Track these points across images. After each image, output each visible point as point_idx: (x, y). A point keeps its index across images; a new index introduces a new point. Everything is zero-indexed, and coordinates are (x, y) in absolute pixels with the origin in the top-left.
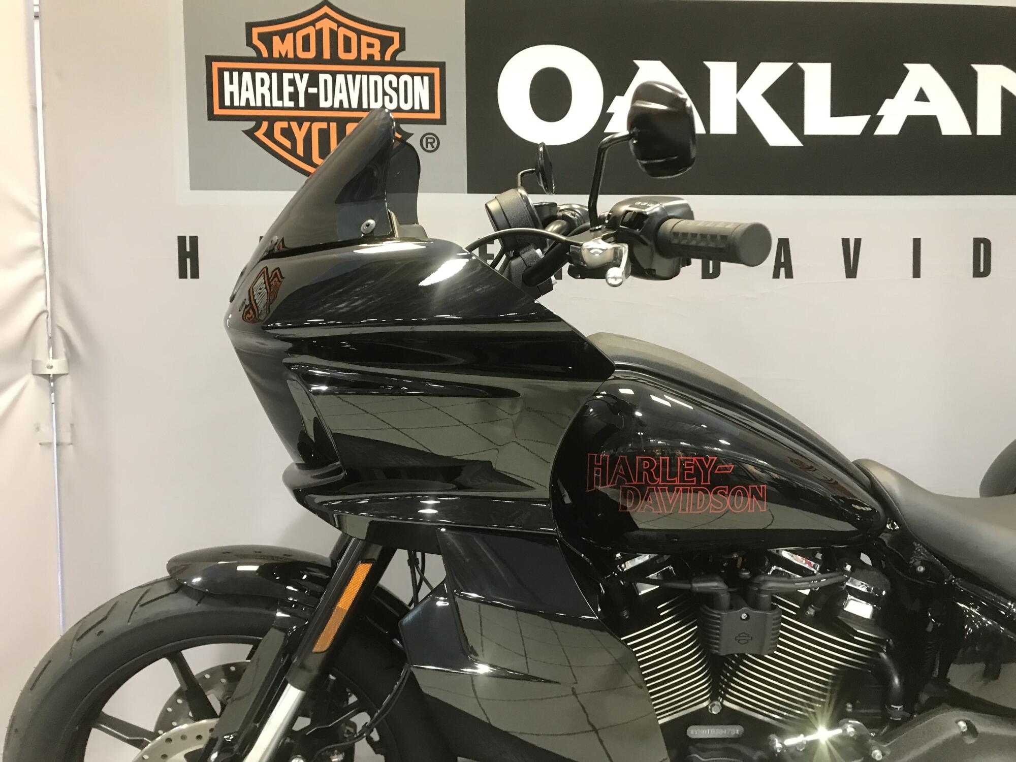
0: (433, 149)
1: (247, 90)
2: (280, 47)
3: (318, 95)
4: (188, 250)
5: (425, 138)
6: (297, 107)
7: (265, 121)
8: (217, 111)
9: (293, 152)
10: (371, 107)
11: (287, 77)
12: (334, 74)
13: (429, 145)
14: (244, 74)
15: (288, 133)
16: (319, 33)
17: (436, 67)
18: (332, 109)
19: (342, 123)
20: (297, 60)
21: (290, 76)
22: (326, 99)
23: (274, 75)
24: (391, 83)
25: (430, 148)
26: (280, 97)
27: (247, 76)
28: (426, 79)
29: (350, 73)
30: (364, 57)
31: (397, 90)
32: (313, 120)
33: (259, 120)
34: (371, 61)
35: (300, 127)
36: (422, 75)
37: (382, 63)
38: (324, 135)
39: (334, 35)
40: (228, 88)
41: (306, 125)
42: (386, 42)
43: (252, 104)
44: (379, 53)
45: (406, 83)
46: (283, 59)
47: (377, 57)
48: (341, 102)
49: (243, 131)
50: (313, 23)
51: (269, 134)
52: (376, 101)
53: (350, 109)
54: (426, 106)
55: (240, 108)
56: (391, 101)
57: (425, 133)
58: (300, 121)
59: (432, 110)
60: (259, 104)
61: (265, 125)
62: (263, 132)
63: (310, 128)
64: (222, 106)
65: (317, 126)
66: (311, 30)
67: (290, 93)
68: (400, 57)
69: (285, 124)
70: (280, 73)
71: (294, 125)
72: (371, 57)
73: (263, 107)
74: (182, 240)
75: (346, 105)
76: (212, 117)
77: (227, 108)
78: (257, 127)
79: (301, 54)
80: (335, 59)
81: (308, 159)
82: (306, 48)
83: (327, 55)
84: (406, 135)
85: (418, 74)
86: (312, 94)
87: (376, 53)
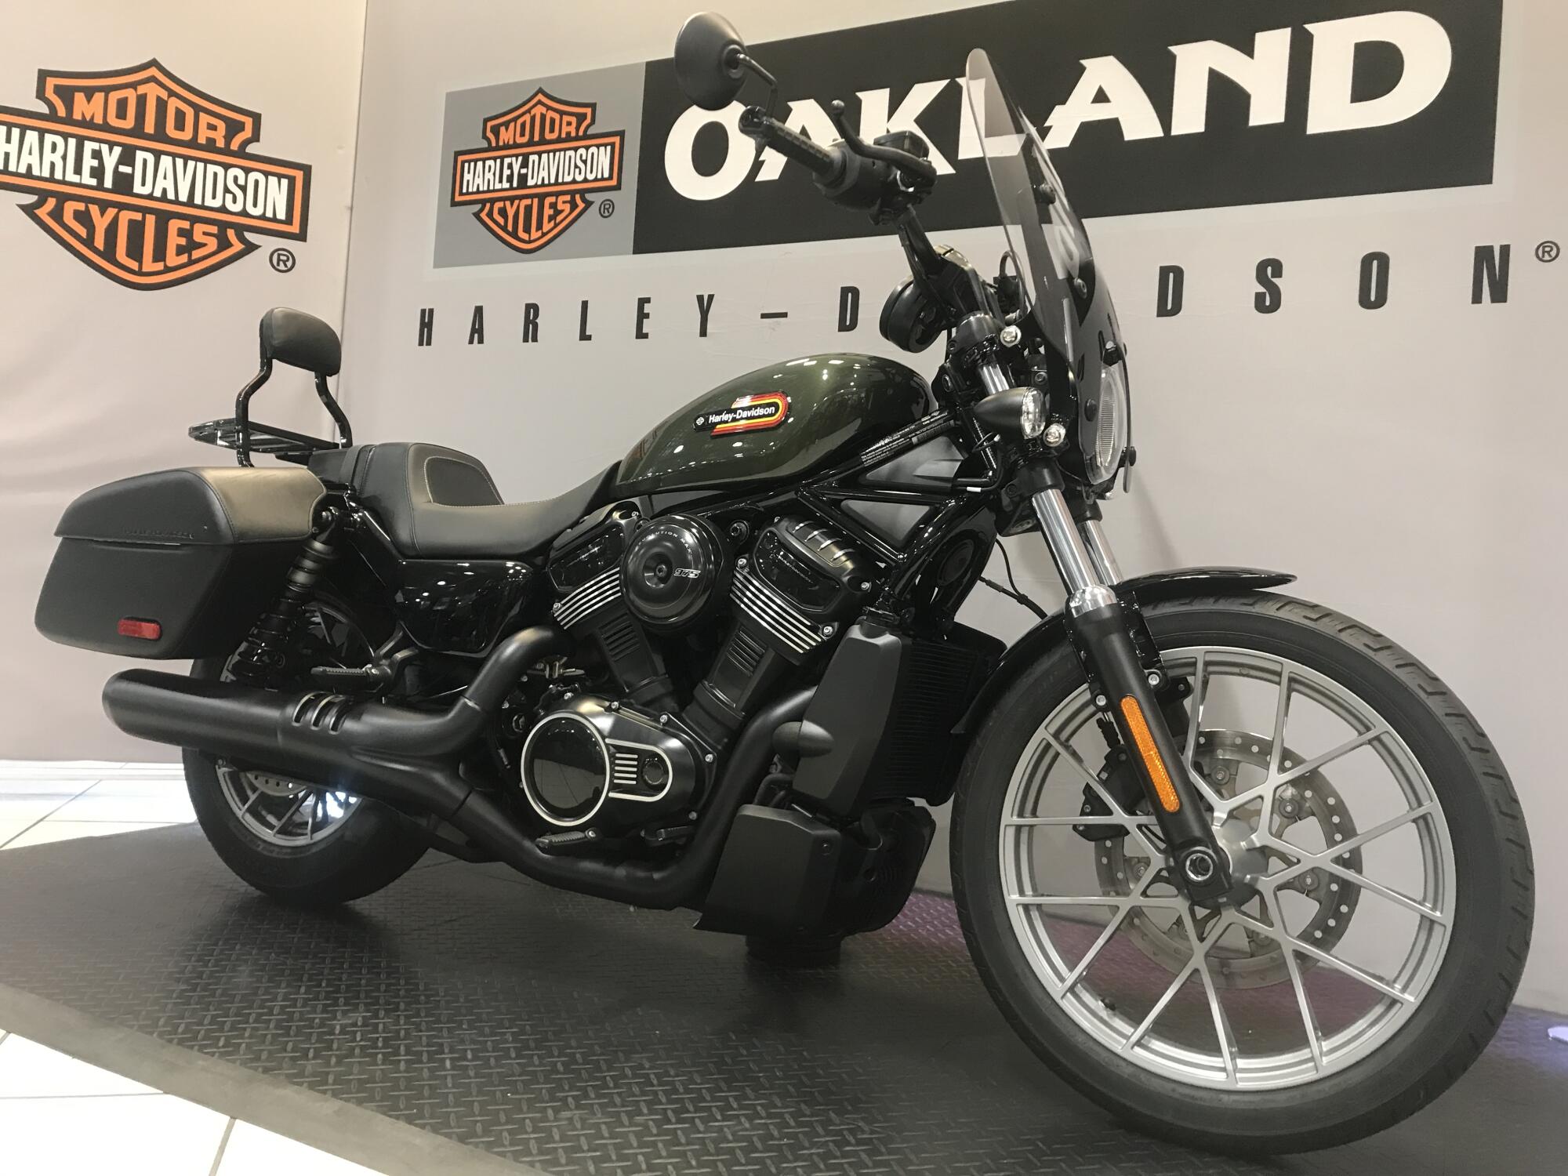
0: (608, 214)
1: (479, 177)
2: (505, 136)
3: (526, 175)
4: (426, 320)
5: (603, 207)
6: (512, 188)
7: (489, 202)
8: (458, 198)
9: (504, 228)
10: (566, 180)
11: (507, 161)
12: (540, 154)
13: (606, 211)
14: (478, 163)
15: (503, 212)
16: (533, 119)
17: (617, 136)
18: (536, 186)
19: (542, 197)
20: (515, 145)
21: (509, 160)
22: (532, 178)
24: (581, 156)
25: (606, 214)
26: (501, 181)
27: (480, 164)
28: (609, 148)
29: (551, 151)
30: (563, 135)
31: (585, 162)
32: (521, 198)
33: (483, 202)
34: (569, 138)
35: (512, 205)
36: (605, 145)
37: (577, 138)
39: (543, 117)
40: (467, 177)
41: (517, 202)
42: (581, 119)
43: (481, 189)
44: (575, 131)
45: (593, 154)
46: (506, 146)
47: (573, 134)
48: (543, 179)
49: (474, 214)
50: (529, 111)
52: (569, 174)
53: (550, 185)
54: (606, 175)
55: (472, 193)
56: (580, 173)
57: (603, 200)
58: (513, 200)
59: (611, 177)
60: (486, 189)
61: (488, 207)
62: (487, 213)
63: (518, 207)
64: (461, 192)
65: (524, 203)
66: (527, 118)
67: (508, 176)
68: (589, 132)
69: (501, 204)
71: (508, 204)
72: (569, 133)
73: (489, 191)
74: (422, 314)
75: (546, 182)
76: (454, 204)
77: (464, 194)
78: (482, 210)
79: (519, 140)
80: (542, 140)
81: (514, 235)
82: (522, 134)
83: (536, 138)
84: (588, 204)
85: (602, 145)
86: (523, 175)
87: (573, 128)
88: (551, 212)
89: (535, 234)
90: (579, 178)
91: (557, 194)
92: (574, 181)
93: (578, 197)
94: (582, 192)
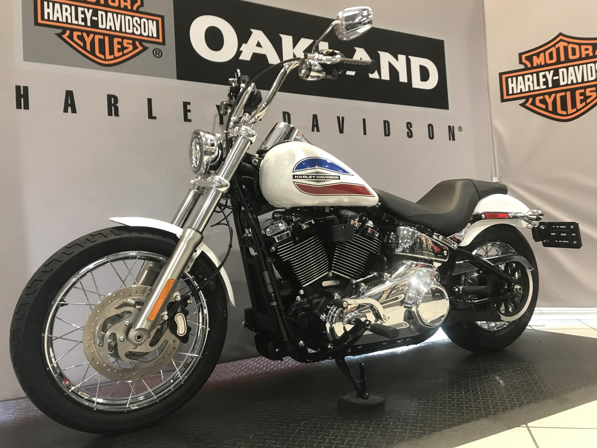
0: (159, 56)
1: (57, 12)
3: (98, 21)
4: (22, 93)
5: (155, 52)
6: (86, 25)
7: (68, 30)
8: (40, 21)
9: (84, 48)
10: (127, 31)
13: (157, 54)
14: (56, 4)
15: (81, 38)
17: (160, 17)
18: (105, 29)
19: (111, 37)
20: (86, 2)
21: (82, 9)
22: (102, 24)
23: (73, 8)
24: (137, 21)
26: (77, 19)
28: (155, 22)
29: (115, 13)
30: (122, 6)
31: (140, 25)
32: (95, 33)
33: (65, 30)
34: (126, 8)
35: (88, 36)
36: (153, 20)
37: (132, 10)
38: (102, 42)
40: (46, 10)
41: (91, 36)
43: (60, 20)
44: (130, 6)
45: (144, 23)
47: (129, 7)
48: (111, 27)
51: (71, 37)
52: (129, 29)
53: (115, 31)
54: (155, 35)
55: (53, 21)
56: (137, 30)
57: (154, 48)
58: (88, 33)
59: (158, 37)
60: (64, 21)
61: (68, 32)
62: (67, 36)
64: (43, 18)
65: (97, 37)
67: (82, 18)
68: (141, 9)
69: (80, 34)
70: (76, 7)
71: (85, 35)
72: (126, 7)
73: (67, 23)
74: (18, 88)
75: (113, 29)
76: (36, 23)
77: (46, 20)
78: (64, 33)
80: (106, 5)
81: (93, 53)
83: (102, 2)
84: (145, 49)
85: (150, 19)
86: (94, 20)
87: (128, 5)
88: (120, 46)
89: (108, 57)
90: (138, 33)
91: (123, 38)
92: (133, 33)
93: (137, 43)
94: (141, 41)
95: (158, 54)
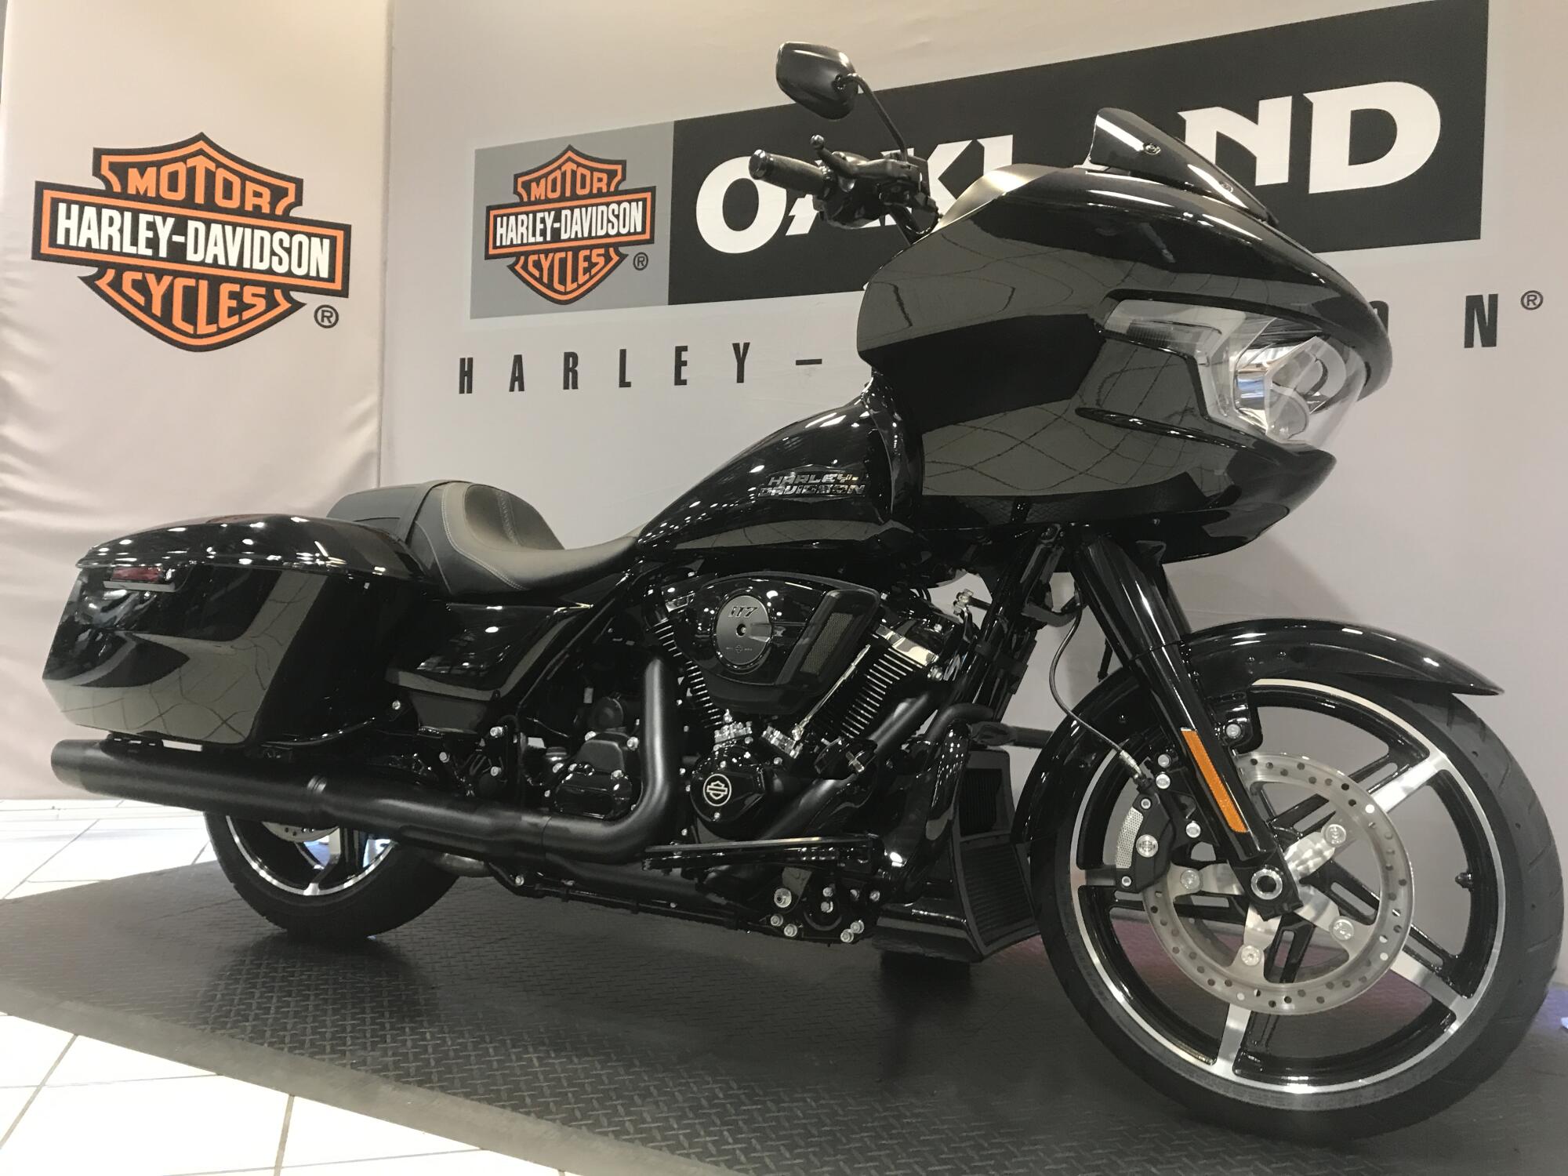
0: (643, 267)
1: (512, 231)
2: (537, 191)
3: (559, 229)
4: (466, 369)
5: (637, 260)
6: (545, 241)
7: (523, 255)
8: (492, 252)
9: (540, 280)
10: (599, 234)
11: (540, 215)
12: (572, 209)
13: (640, 264)
14: (510, 218)
15: (538, 265)
16: (564, 175)
17: (648, 191)
18: (570, 240)
19: (576, 251)
20: (548, 201)
21: (542, 215)
22: (566, 232)
23: (531, 216)
24: (613, 211)
26: (534, 235)
28: (640, 203)
29: (583, 206)
30: (595, 191)
31: (617, 217)
32: (555, 251)
33: (518, 255)
34: (600, 194)
35: (546, 258)
36: (637, 201)
37: (609, 194)
39: (574, 173)
40: (500, 231)
41: (551, 255)
42: (612, 175)
43: (515, 242)
44: (606, 187)
45: (625, 209)
46: (538, 202)
47: (605, 190)
48: (576, 233)
49: (509, 266)
50: (559, 167)
51: (525, 267)
52: (602, 228)
53: (583, 238)
54: (639, 229)
55: (506, 246)
56: (613, 228)
57: (636, 253)
58: (547, 254)
59: (643, 232)
60: (519, 242)
61: (523, 260)
62: (522, 266)
63: (553, 258)
64: (496, 247)
65: (558, 256)
66: (558, 174)
67: (541, 230)
68: (621, 188)
69: (536, 257)
70: (535, 215)
71: (542, 256)
72: (600, 189)
73: (522, 243)
74: (462, 363)
75: (580, 236)
77: (498, 248)
78: (517, 262)
79: (551, 195)
80: (575, 196)
82: (554, 190)
83: (568, 194)
84: (623, 257)
85: (633, 200)
86: (557, 228)
87: (603, 186)
88: (586, 264)
89: (570, 286)
90: (613, 232)
91: (591, 247)
92: (607, 235)
93: (611, 250)
94: (616, 246)
95: (641, 262)
